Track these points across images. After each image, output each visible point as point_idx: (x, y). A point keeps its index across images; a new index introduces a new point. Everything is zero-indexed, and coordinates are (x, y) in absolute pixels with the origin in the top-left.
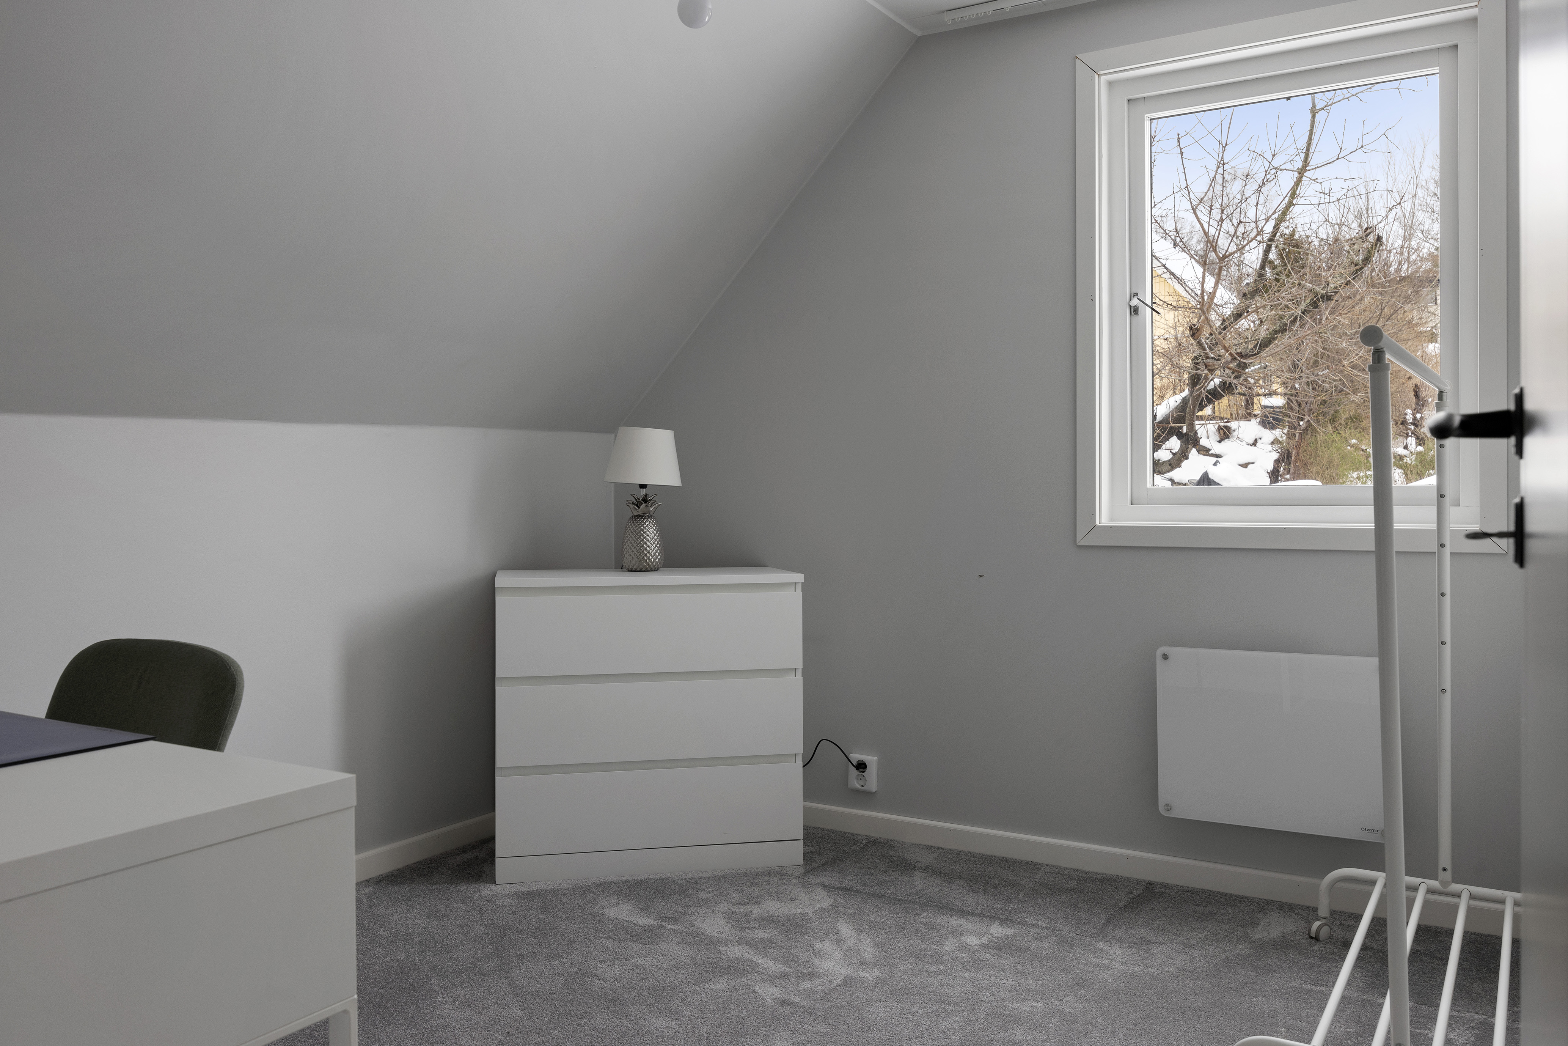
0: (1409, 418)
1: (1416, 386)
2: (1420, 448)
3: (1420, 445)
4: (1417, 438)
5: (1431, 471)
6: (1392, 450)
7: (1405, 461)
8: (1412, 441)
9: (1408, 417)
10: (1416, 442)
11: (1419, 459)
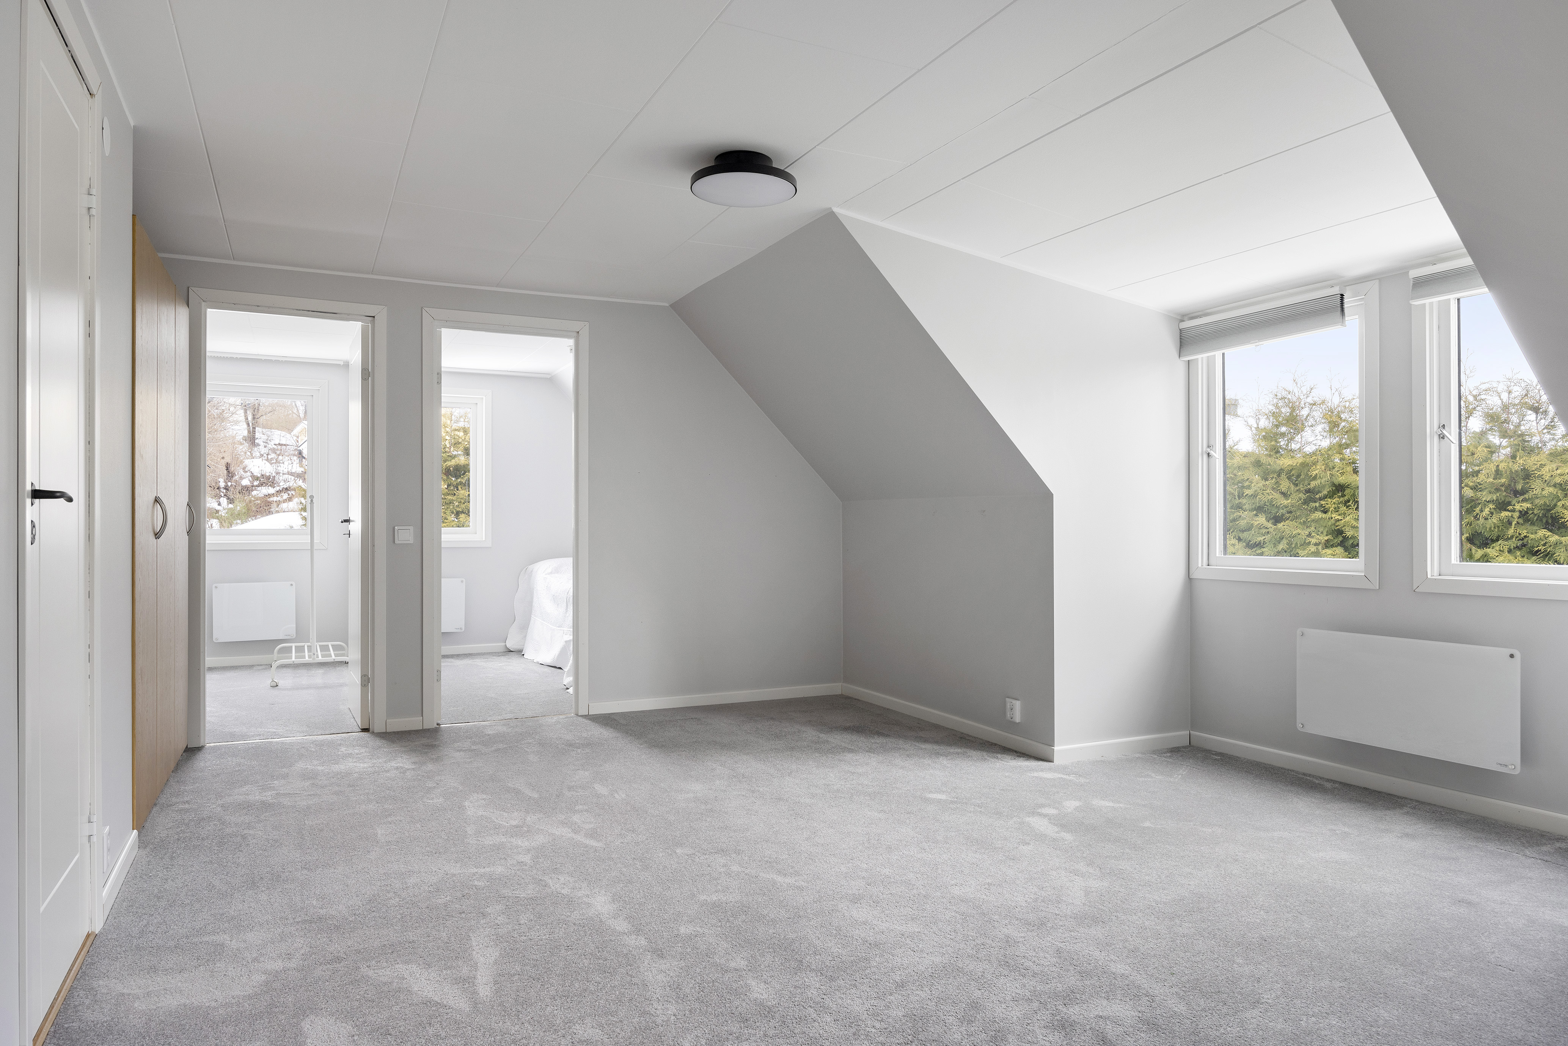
0: (222, 484)
1: (227, 463)
2: (231, 506)
3: (231, 503)
4: (228, 499)
5: (238, 521)
6: (208, 505)
7: (220, 514)
8: (224, 501)
9: (220, 484)
10: (228, 502)
11: (230, 513)
